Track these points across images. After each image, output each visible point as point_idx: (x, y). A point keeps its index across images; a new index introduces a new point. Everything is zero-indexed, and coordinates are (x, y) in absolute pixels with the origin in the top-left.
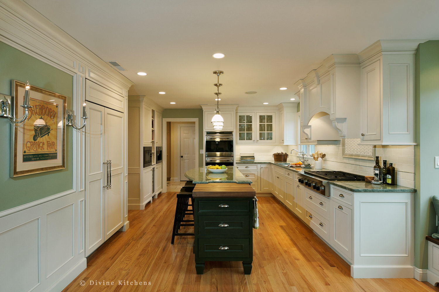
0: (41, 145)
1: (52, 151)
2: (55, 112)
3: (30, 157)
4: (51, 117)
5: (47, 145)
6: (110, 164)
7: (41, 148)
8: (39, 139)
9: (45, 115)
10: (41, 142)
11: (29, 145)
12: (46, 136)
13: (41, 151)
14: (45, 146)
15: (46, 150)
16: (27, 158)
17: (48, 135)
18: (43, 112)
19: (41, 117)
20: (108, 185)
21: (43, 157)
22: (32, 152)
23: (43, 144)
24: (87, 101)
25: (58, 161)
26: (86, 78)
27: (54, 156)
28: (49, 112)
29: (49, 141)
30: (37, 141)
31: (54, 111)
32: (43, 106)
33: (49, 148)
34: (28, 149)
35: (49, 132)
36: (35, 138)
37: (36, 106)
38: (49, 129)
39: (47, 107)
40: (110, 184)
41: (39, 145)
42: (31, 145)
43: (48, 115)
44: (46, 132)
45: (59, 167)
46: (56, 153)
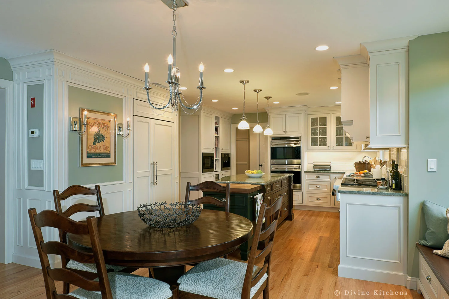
0: (99, 148)
1: (107, 152)
3: (92, 155)
4: (105, 129)
5: (103, 148)
6: (156, 164)
7: (98, 150)
8: (97, 144)
9: (102, 128)
10: (98, 146)
11: (90, 147)
12: (102, 142)
13: (99, 152)
14: (101, 149)
15: (102, 152)
16: (89, 156)
17: (104, 141)
18: (100, 126)
19: (99, 129)
20: (154, 181)
21: (100, 156)
22: (93, 152)
23: (100, 147)
24: (135, 115)
25: (111, 160)
26: (134, 99)
27: (108, 156)
28: (104, 126)
29: (104, 146)
30: (96, 145)
31: (108, 125)
32: (99, 122)
33: (104, 150)
34: (90, 150)
35: (104, 140)
36: (94, 144)
37: (95, 122)
38: (104, 137)
39: (103, 123)
40: (157, 181)
41: (97, 148)
42: (92, 148)
43: (103, 128)
44: (102, 139)
45: (111, 163)
46: (110, 154)
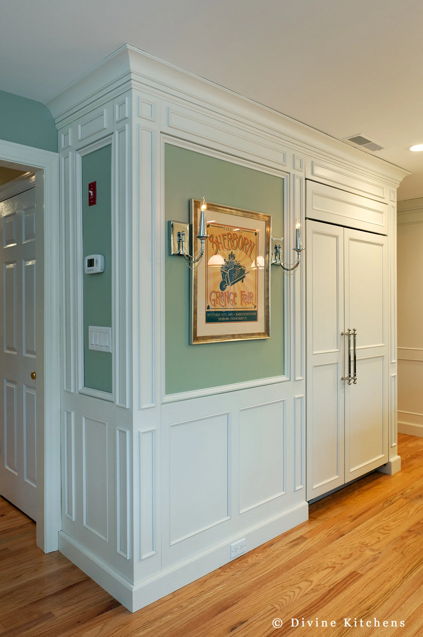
0: (232, 297)
1: (250, 307)
2: (254, 243)
3: (216, 315)
4: (246, 252)
5: (241, 297)
6: (355, 335)
7: (231, 302)
8: (229, 288)
9: (238, 249)
10: (232, 293)
11: (214, 296)
12: (240, 282)
13: (232, 307)
14: (238, 299)
15: (239, 306)
16: (211, 318)
17: (243, 282)
18: (234, 245)
19: (232, 252)
20: (350, 376)
21: (235, 316)
22: (219, 308)
23: (235, 295)
24: (310, 219)
25: (258, 327)
26: (306, 179)
27: (251, 317)
28: (244, 244)
29: (244, 292)
30: (226, 291)
31: (251, 241)
32: (233, 234)
33: (243, 303)
34: (213, 302)
35: (244, 277)
36: (222, 286)
37: (224, 235)
38: (243, 272)
39: (241, 236)
40: (355, 375)
41: (229, 298)
42: (217, 297)
43: (242, 248)
44: (238, 276)
45: (259, 334)
46: (256, 312)
